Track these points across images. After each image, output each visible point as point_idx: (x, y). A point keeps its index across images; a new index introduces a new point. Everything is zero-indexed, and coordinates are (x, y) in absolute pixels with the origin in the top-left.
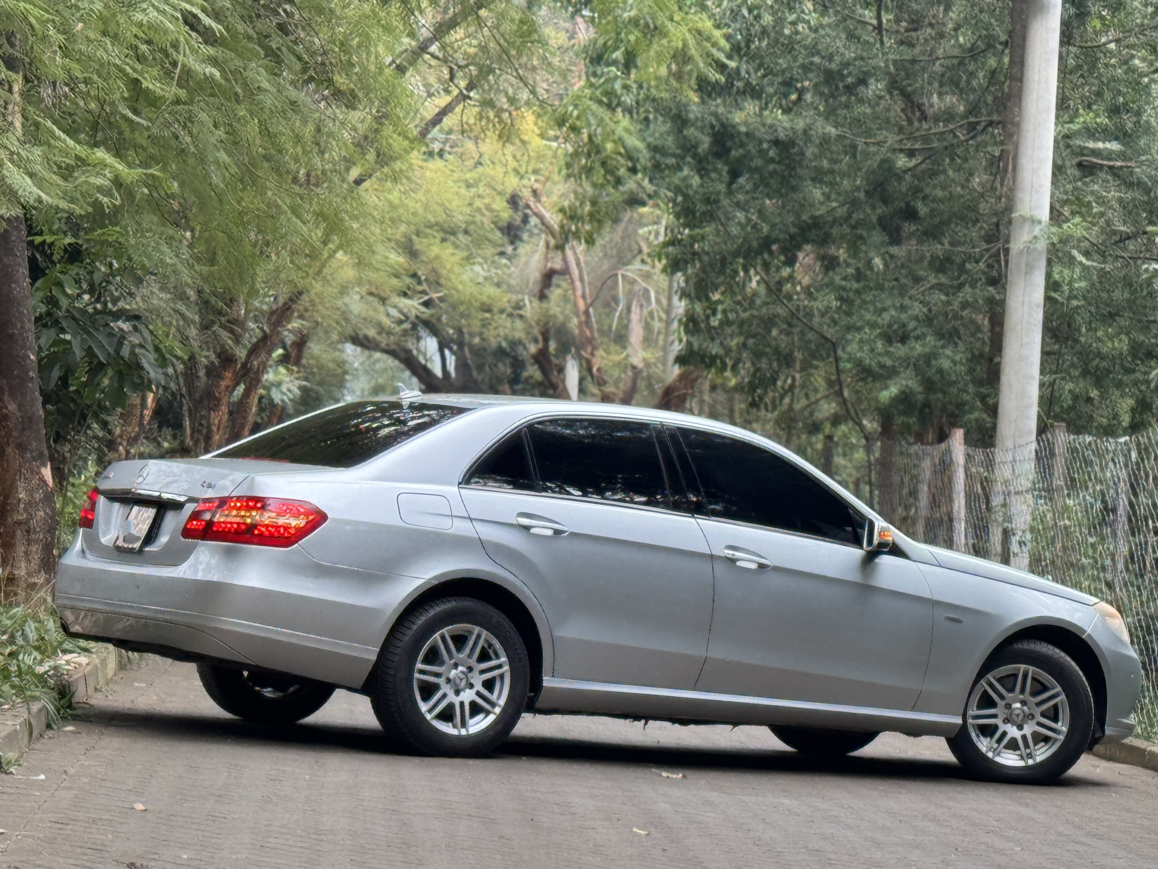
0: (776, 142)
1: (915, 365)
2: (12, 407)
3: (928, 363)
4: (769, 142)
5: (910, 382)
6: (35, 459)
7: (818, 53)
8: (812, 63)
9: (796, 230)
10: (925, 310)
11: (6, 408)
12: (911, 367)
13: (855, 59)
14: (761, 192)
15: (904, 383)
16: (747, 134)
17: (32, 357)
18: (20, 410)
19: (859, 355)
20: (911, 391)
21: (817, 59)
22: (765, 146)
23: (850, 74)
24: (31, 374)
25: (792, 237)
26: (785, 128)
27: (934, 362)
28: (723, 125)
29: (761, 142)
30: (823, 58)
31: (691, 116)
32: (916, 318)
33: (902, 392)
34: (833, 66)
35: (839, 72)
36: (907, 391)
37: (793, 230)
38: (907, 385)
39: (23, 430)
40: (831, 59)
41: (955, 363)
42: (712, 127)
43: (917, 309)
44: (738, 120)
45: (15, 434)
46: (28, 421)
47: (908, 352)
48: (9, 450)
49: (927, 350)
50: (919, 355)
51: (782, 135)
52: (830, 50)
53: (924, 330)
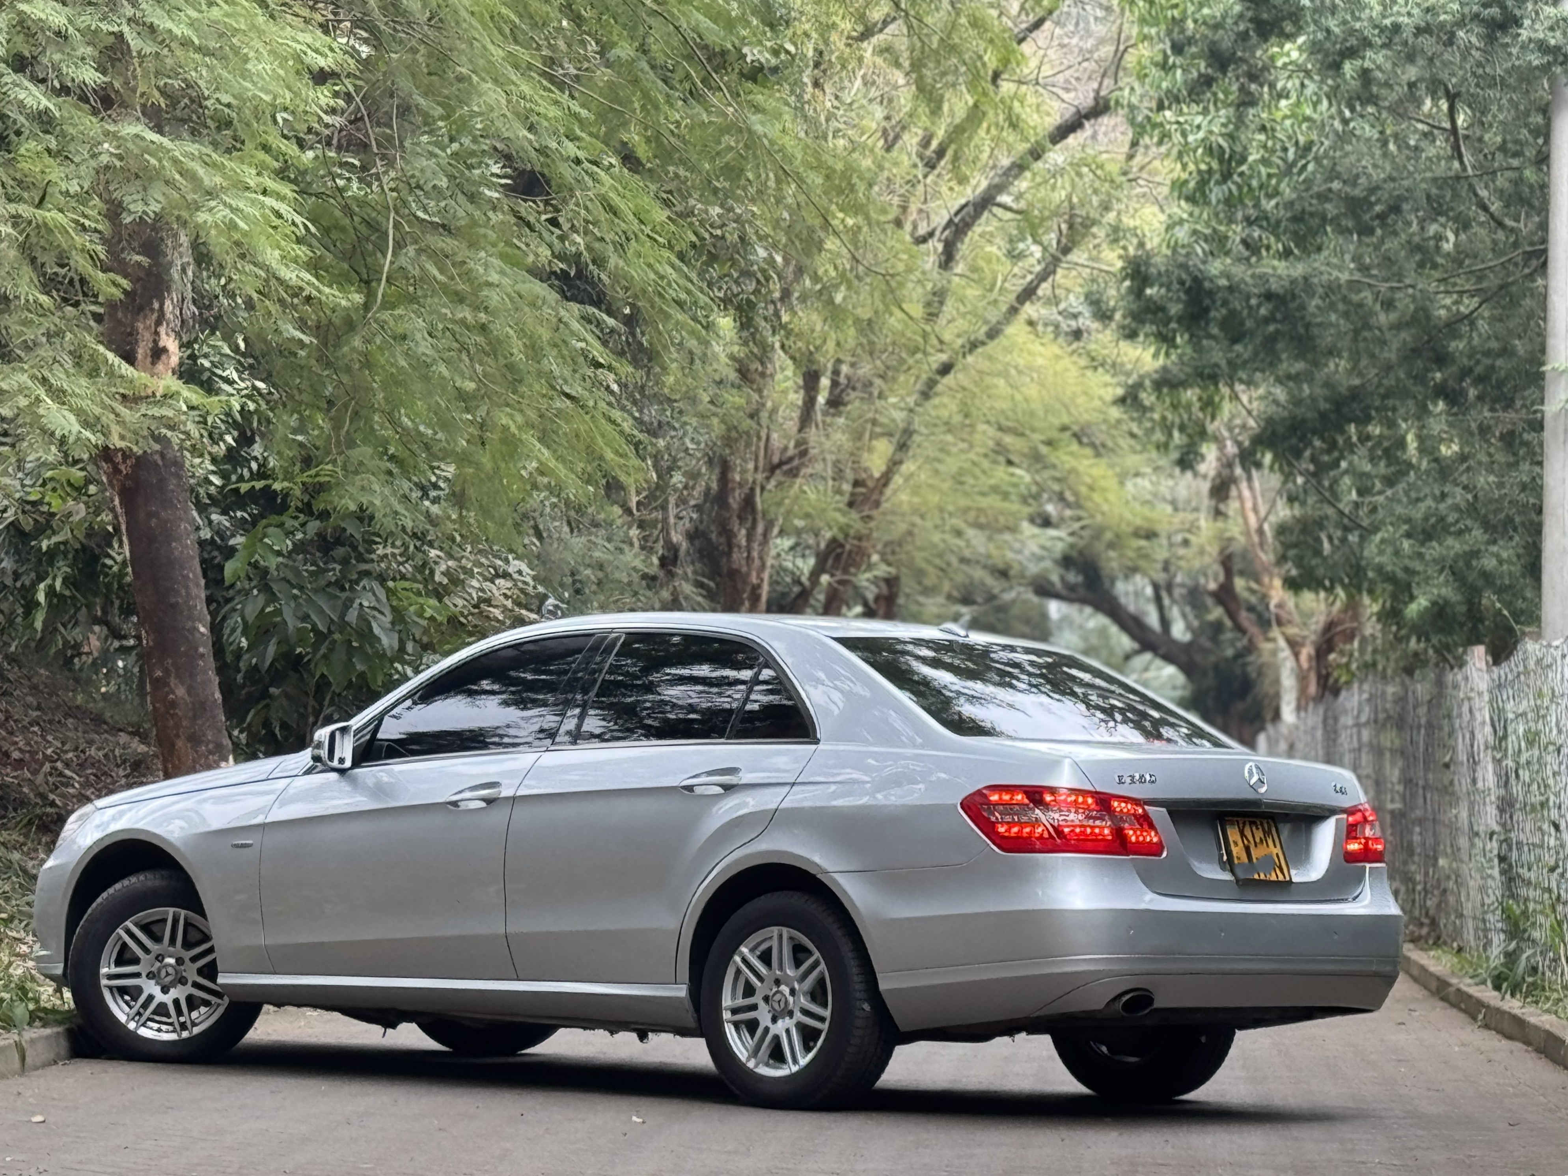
0: (1269, 296)
1: (1451, 567)
2: (181, 691)
3: (1468, 565)
4: (1259, 296)
5: (1444, 591)
6: (211, 752)
7: (1338, 176)
8: (1330, 190)
9: (1328, 406)
10: (1470, 497)
11: (173, 693)
12: (1447, 571)
13: (1385, 181)
14: (1263, 361)
15: (1435, 591)
16: (1231, 289)
17: (202, 629)
18: (189, 694)
19: (1377, 560)
20: (1447, 602)
21: (1336, 185)
22: (1253, 302)
23: (1378, 201)
24: (201, 650)
25: (1323, 415)
26: (1280, 277)
27: (1474, 563)
28: (1195, 279)
29: (1248, 297)
30: (1344, 182)
31: (1153, 271)
32: (1456, 508)
33: (1434, 603)
34: (1357, 192)
35: (1366, 199)
36: (1441, 602)
37: (1324, 406)
38: (1439, 595)
39: (195, 717)
40: (1355, 184)
41: (1501, 562)
42: (1182, 283)
43: (1459, 496)
44: (1214, 272)
45: (184, 723)
46: (200, 707)
47: (1445, 552)
48: (180, 743)
49: (1467, 548)
50: (1457, 554)
51: (1274, 286)
52: (1355, 171)
53: (1469, 522)
